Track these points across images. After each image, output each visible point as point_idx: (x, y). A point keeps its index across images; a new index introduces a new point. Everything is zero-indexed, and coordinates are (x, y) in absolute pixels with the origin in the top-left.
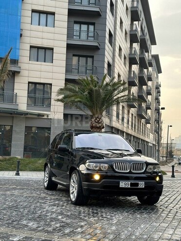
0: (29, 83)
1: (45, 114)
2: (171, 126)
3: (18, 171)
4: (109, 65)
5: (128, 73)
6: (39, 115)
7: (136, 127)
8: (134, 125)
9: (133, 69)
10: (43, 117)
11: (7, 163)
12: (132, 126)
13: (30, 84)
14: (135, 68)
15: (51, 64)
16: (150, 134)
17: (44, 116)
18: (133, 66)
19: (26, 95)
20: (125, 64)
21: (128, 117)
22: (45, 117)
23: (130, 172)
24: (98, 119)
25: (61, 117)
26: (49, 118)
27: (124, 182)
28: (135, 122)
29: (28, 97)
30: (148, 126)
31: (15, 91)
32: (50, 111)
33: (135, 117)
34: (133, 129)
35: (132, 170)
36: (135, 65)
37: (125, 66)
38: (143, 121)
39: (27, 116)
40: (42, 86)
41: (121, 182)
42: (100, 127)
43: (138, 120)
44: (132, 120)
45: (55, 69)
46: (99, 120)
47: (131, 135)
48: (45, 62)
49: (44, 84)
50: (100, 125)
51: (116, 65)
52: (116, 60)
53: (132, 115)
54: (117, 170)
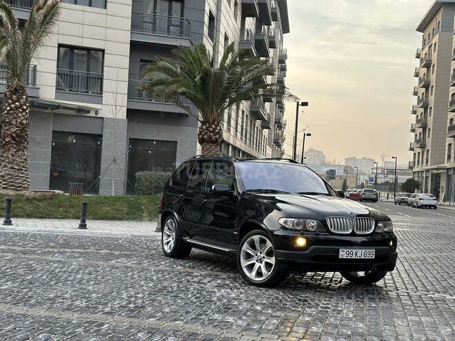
0: (60, 46)
1: (91, 108)
2: (309, 135)
3: (83, 221)
4: (211, 18)
5: (239, 32)
6: (81, 110)
7: (248, 135)
8: (244, 131)
9: (247, 26)
10: (88, 115)
11: (49, 205)
12: (242, 133)
13: (61, 49)
14: (250, 23)
15: (104, 11)
16: (267, 147)
17: (89, 112)
18: (247, 18)
19: (55, 70)
20: (235, 15)
21: (237, 116)
22: (92, 114)
23: (353, 234)
24: (213, 126)
25: (122, 114)
26: (99, 116)
27: (346, 251)
28: (247, 125)
29: (58, 74)
30: (266, 131)
31: (33, 62)
32: (101, 103)
33: (247, 116)
34: (244, 138)
35: (355, 230)
36: (251, 18)
37: (236, 20)
38: (258, 123)
39: (57, 111)
40: (85, 52)
41: (341, 250)
42: (217, 140)
43: (251, 121)
44: (243, 121)
45: (111, 21)
46: (216, 129)
47: (239, 150)
48: (90, 5)
49: (89, 50)
50: (217, 137)
51: (222, 18)
52: (223, 8)
53: (243, 112)
54: (332, 230)
